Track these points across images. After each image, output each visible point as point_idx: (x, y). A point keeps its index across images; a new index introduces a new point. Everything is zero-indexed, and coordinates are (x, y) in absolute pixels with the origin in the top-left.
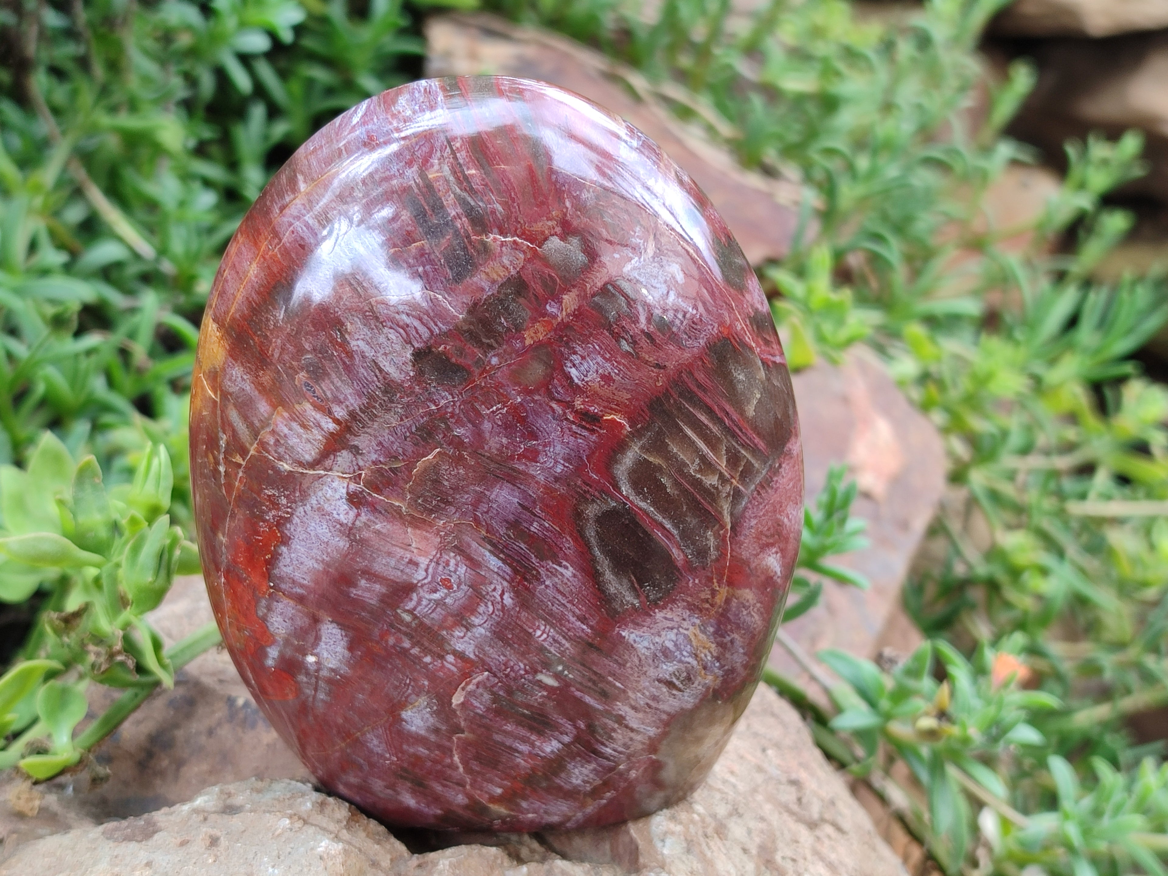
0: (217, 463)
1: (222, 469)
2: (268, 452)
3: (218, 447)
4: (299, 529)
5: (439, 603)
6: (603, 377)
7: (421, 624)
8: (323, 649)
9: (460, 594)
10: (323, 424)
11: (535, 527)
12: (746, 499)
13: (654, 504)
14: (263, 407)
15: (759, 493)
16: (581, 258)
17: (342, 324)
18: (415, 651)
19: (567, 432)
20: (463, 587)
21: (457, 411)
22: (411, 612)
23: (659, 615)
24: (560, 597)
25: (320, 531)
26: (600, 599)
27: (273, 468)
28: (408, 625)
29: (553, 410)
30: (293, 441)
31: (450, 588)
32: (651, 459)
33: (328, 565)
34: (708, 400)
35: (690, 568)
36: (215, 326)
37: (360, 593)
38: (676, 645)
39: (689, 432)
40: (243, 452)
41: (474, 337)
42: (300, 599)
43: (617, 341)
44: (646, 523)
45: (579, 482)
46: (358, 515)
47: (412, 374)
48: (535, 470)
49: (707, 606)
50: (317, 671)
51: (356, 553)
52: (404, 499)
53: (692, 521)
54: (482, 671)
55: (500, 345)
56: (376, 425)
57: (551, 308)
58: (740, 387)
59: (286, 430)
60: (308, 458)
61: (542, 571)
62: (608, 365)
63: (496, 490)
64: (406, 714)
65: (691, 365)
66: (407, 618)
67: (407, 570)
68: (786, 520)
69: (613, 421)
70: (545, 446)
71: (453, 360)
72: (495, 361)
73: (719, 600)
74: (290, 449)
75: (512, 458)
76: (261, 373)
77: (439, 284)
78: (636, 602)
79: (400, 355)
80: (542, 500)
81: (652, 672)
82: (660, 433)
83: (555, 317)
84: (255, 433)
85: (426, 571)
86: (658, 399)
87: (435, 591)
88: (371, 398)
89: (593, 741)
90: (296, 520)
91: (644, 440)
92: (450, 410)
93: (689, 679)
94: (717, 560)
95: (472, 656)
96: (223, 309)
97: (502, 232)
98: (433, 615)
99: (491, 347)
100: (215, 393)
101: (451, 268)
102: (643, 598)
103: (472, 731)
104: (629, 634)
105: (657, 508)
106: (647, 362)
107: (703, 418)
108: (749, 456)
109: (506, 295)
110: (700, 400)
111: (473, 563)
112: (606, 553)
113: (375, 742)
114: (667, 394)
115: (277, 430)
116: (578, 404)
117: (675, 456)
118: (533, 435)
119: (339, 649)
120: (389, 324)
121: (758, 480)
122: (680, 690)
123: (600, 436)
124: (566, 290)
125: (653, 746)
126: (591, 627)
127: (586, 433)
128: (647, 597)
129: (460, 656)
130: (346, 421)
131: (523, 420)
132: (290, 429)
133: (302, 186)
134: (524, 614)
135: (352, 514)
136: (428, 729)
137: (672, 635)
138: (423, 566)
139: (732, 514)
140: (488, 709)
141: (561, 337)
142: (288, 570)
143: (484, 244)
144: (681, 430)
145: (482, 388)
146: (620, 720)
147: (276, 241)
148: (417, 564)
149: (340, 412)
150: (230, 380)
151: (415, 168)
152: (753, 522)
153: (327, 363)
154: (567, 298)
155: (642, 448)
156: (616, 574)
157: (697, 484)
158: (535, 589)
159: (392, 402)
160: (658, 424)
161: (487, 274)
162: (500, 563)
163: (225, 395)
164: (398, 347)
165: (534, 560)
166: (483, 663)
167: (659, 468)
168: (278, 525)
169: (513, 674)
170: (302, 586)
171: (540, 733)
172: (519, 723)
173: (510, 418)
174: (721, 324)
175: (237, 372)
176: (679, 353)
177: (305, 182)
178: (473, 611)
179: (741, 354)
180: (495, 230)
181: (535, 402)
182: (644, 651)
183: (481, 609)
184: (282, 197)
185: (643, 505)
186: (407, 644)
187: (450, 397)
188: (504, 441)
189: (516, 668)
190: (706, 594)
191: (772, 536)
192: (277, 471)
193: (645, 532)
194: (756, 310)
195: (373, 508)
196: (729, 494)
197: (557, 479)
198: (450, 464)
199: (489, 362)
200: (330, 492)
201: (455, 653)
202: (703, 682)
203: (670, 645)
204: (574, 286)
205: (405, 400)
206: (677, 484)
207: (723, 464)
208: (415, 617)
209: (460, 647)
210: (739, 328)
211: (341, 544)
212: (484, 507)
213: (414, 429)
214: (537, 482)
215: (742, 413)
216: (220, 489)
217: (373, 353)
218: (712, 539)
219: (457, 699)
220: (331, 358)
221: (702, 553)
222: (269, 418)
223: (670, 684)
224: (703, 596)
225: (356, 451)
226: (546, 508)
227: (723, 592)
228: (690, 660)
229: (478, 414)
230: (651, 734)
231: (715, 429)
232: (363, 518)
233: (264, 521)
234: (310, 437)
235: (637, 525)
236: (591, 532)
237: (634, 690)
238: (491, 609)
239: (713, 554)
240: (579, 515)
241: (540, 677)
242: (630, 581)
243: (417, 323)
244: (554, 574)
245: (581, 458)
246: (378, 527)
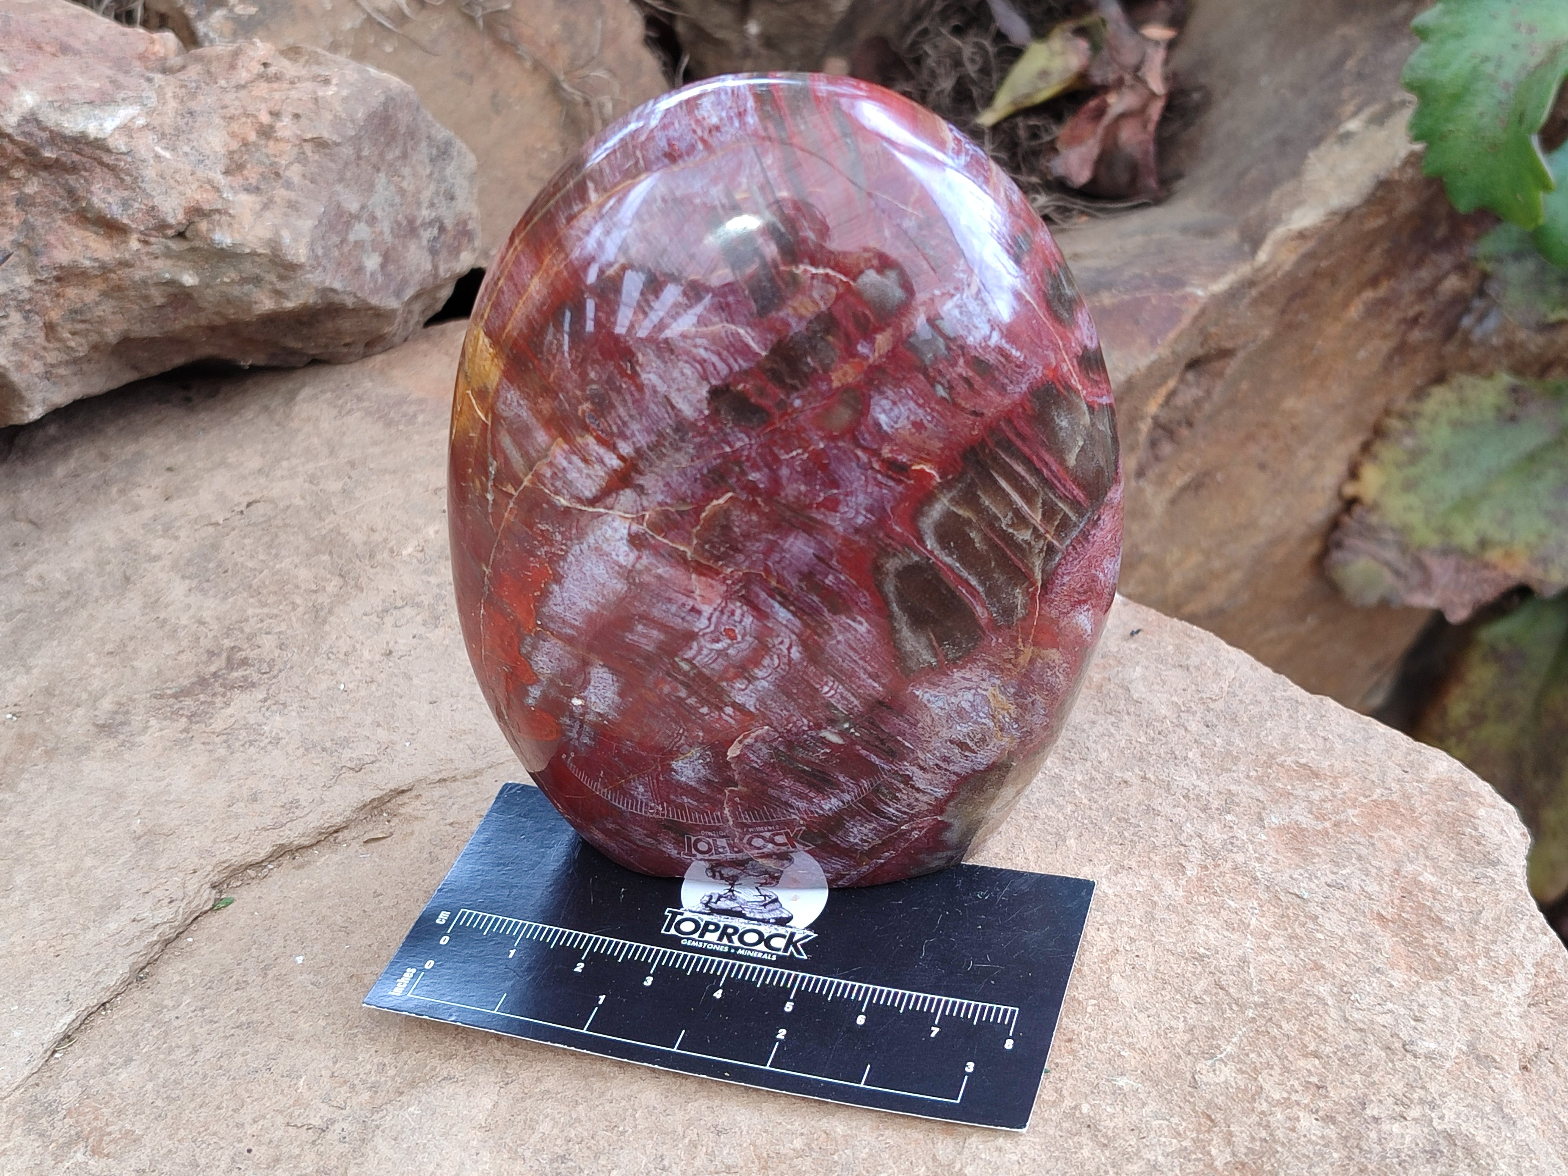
0: (485, 490)
1: (490, 497)
2: (544, 485)
3: (486, 473)
4: (574, 568)
5: (721, 653)
6: (914, 424)
7: (700, 674)
8: (591, 692)
9: (744, 646)
10: (606, 460)
11: (830, 580)
12: (1060, 555)
13: (960, 559)
14: (541, 437)
15: (1074, 548)
16: (898, 293)
17: (633, 355)
18: (692, 701)
19: (872, 481)
20: (748, 638)
21: (753, 454)
22: (689, 661)
23: (957, 675)
24: (852, 653)
25: (596, 571)
26: (895, 656)
27: (550, 502)
28: (686, 674)
29: (858, 458)
30: (572, 475)
31: (733, 638)
32: (961, 512)
33: (603, 607)
34: (1026, 450)
35: (995, 627)
36: (487, 340)
37: (635, 638)
38: (972, 706)
39: (1003, 484)
40: (517, 482)
41: (776, 377)
42: (570, 640)
43: (933, 386)
44: (950, 580)
45: (881, 535)
46: (639, 558)
47: (707, 412)
48: (835, 521)
49: (1010, 666)
50: (583, 714)
51: (634, 597)
52: (689, 544)
53: (1000, 578)
54: (762, 725)
55: (805, 386)
56: (664, 465)
57: (862, 348)
58: (1062, 434)
59: (565, 463)
60: (588, 494)
61: (833, 625)
62: (920, 411)
63: (791, 539)
64: (676, 765)
65: (1011, 411)
66: (685, 667)
67: (689, 618)
68: (1101, 575)
69: (922, 471)
70: (847, 495)
71: (753, 400)
72: (797, 403)
73: (1023, 660)
74: (568, 484)
75: (810, 506)
76: (540, 400)
77: (742, 319)
78: (933, 661)
79: (694, 392)
80: (840, 552)
81: (945, 733)
82: (971, 486)
83: (866, 358)
84: (530, 464)
85: (709, 619)
86: (973, 448)
87: (717, 641)
88: (661, 435)
89: (876, 800)
90: (570, 558)
91: (954, 493)
92: (746, 453)
93: (983, 740)
94: (1024, 619)
95: (752, 709)
96: (498, 323)
97: (814, 263)
98: (714, 665)
99: (794, 388)
100: (486, 416)
101: (756, 301)
102: (941, 657)
103: (746, 785)
104: (923, 694)
105: (963, 564)
106: (963, 409)
107: (1020, 469)
108: (1066, 509)
109: (815, 332)
110: (1019, 450)
111: (760, 613)
112: (905, 609)
113: (641, 789)
114: (983, 443)
115: (556, 462)
116: (886, 452)
117: (987, 509)
118: (835, 484)
119: (609, 694)
120: (685, 358)
121: (1074, 534)
122: (973, 752)
123: (907, 487)
124: (880, 329)
125: (939, 807)
126: (883, 685)
127: (891, 483)
128: (946, 655)
129: (739, 708)
130: (632, 458)
131: (825, 468)
132: (570, 463)
133: (593, 196)
134: (812, 668)
135: (632, 556)
136: (699, 781)
137: (969, 695)
138: (706, 614)
139: (1043, 571)
140: (765, 764)
141: (872, 380)
142: (559, 609)
143: (794, 277)
144: (996, 482)
145: (782, 431)
146: (907, 780)
147: (562, 256)
148: (699, 612)
149: (625, 448)
150: (504, 403)
151: (721, 186)
152: (1066, 579)
153: (613, 395)
154: (880, 338)
155: (952, 500)
156: (914, 632)
157: (1009, 539)
158: (825, 643)
159: (683, 440)
160: (971, 475)
161: (795, 309)
162: (790, 616)
163: (497, 418)
164: (693, 383)
165: (826, 613)
166: (764, 715)
167: (968, 522)
168: (551, 561)
169: (794, 730)
170: (573, 627)
171: (820, 790)
172: (798, 779)
173: (811, 465)
174: (1047, 366)
175: (512, 395)
176: (999, 399)
177: (596, 190)
178: (757, 664)
179: (1066, 399)
180: (806, 260)
181: (839, 448)
182: (938, 711)
183: (766, 661)
184: (570, 206)
185: (948, 560)
186: (683, 693)
187: (747, 440)
188: (803, 488)
189: (799, 724)
190: (1009, 654)
191: (1085, 592)
192: (553, 506)
193: (948, 588)
194: (1085, 348)
195: (656, 550)
196: (1041, 550)
197: (857, 531)
198: (743, 511)
199: (792, 404)
200: (610, 532)
201: (734, 705)
202: (998, 743)
203: (966, 705)
204: (889, 325)
205: (698, 440)
206: (986, 539)
207: (1037, 518)
208: (694, 666)
209: (740, 699)
210: (1065, 369)
211: (619, 586)
212: (776, 557)
213: (705, 471)
214: (836, 533)
215: (1062, 462)
216: (486, 517)
217: (665, 388)
218: (1020, 597)
219: (733, 752)
220: (619, 390)
221: (1008, 611)
222: (548, 449)
223: (962, 746)
224: (1006, 656)
225: (641, 490)
226: (842, 560)
227: (1028, 652)
228: (986, 721)
229: (776, 459)
230: (939, 795)
231: (1032, 481)
232: (645, 561)
233: (535, 556)
234: (591, 472)
235: (940, 581)
236: (890, 587)
237: (923, 750)
238: (776, 662)
239: (1020, 612)
240: (878, 569)
241: (824, 734)
242: (930, 640)
243: (715, 359)
244: (847, 628)
245: (884, 509)
246: (660, 571)
